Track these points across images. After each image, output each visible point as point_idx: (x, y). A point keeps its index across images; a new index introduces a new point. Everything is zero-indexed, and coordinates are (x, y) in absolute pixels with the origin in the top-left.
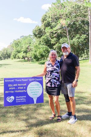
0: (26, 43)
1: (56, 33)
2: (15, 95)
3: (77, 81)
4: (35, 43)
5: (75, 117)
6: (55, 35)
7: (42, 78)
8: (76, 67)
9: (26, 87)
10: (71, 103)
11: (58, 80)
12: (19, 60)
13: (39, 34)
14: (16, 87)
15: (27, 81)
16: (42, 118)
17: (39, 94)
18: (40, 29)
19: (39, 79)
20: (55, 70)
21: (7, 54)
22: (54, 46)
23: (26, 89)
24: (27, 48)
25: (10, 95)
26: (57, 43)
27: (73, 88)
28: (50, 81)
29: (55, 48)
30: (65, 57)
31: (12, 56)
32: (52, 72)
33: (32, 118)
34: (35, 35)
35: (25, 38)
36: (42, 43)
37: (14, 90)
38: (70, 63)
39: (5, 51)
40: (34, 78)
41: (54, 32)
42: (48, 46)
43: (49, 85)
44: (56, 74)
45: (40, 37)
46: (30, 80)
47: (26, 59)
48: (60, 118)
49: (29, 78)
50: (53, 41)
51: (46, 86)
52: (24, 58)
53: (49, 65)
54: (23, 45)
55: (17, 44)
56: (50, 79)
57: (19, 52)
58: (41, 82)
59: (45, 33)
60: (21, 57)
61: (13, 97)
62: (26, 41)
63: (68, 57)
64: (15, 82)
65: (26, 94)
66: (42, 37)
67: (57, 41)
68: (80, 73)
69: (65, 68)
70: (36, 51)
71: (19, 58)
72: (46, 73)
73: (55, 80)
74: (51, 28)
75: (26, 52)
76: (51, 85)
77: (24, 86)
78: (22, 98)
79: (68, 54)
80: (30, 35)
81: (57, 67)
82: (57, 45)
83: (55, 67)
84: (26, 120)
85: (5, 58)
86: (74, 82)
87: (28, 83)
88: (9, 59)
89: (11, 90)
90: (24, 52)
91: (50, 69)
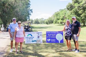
0: (62, 14)
1: (82, 6)
2: (51, 38)
3: (79, 34)
4: (68, 14)
5: (78, 51)
6: (81, 8)
7: (63, 32)
8: (79, 27)
9: (56, 35)
10: (76, 44)
11: (70, 33)
12: (58, 24)
13: (71, 8)
14: (51, 35)
15: (56, 33)
16: (63, 50)
17: (61, 39)
18: (71, 5)
19: (61, 33)
20: (69, 28)
21: (51, 21)
22: (81, 15)
23: (55, 36)
24: (64, 17)
25: (49, 38)
26: (83, 13)
27: (77, 37)
28: (66, 33)
29: (82, 16)
30: (74, 23)
31: (54, 22)
32: (67, 29)
33: (58, 49)
34: (68, 9)
35: (62, 10)
36: (73, 14)
37: (50, 36)
38: (76, 26)
39: (50, 19)
40: (59, 32)
41: (81, 6)
42: (77, 15)
43: (66, 35)
44: (70, 31)
45: (71, 10)
46: (57, 33)
47: (63, 24)
48: (71, 50)
49: (57, 32)
50: (80, 12)
51: (65, 36)
52: (61, 23)
53: (66, 26)
54: (61, 15)
55: (57, 14)
56: (66, 32)
57: (58, 19)
58: (62, 34)
59: (75, 7)
60: (60, 22)
61: (50, 39)
62: (63, 12)
63: (75, 23)
64: (51, 33)
65: (55, 38)
66: (73, 10)
67: (83, 11)
68: (81, 30)
69: (73, 28)
70: (68, 19)
71: (58, 23)
72: (65, 30)
73: (68, 33)
74: (79, 4)
75: (63, 19)
76: (67, 35)
77: (54, 35)
78: (54, 40)
79: (75, 21)
80: (65, 9)
81: (70, 27)
82: (83, 14)
83: (69, 27)
84: (55, 50)
85: (50, 23)
86: (78, 34)
87: (56, 34)
88: (52, 24)
89: (49, 36)
90: (61, 20)
91: (66, 28)
